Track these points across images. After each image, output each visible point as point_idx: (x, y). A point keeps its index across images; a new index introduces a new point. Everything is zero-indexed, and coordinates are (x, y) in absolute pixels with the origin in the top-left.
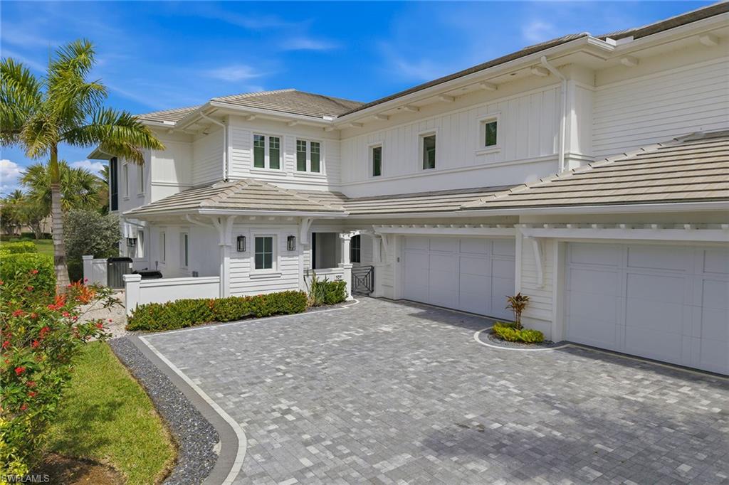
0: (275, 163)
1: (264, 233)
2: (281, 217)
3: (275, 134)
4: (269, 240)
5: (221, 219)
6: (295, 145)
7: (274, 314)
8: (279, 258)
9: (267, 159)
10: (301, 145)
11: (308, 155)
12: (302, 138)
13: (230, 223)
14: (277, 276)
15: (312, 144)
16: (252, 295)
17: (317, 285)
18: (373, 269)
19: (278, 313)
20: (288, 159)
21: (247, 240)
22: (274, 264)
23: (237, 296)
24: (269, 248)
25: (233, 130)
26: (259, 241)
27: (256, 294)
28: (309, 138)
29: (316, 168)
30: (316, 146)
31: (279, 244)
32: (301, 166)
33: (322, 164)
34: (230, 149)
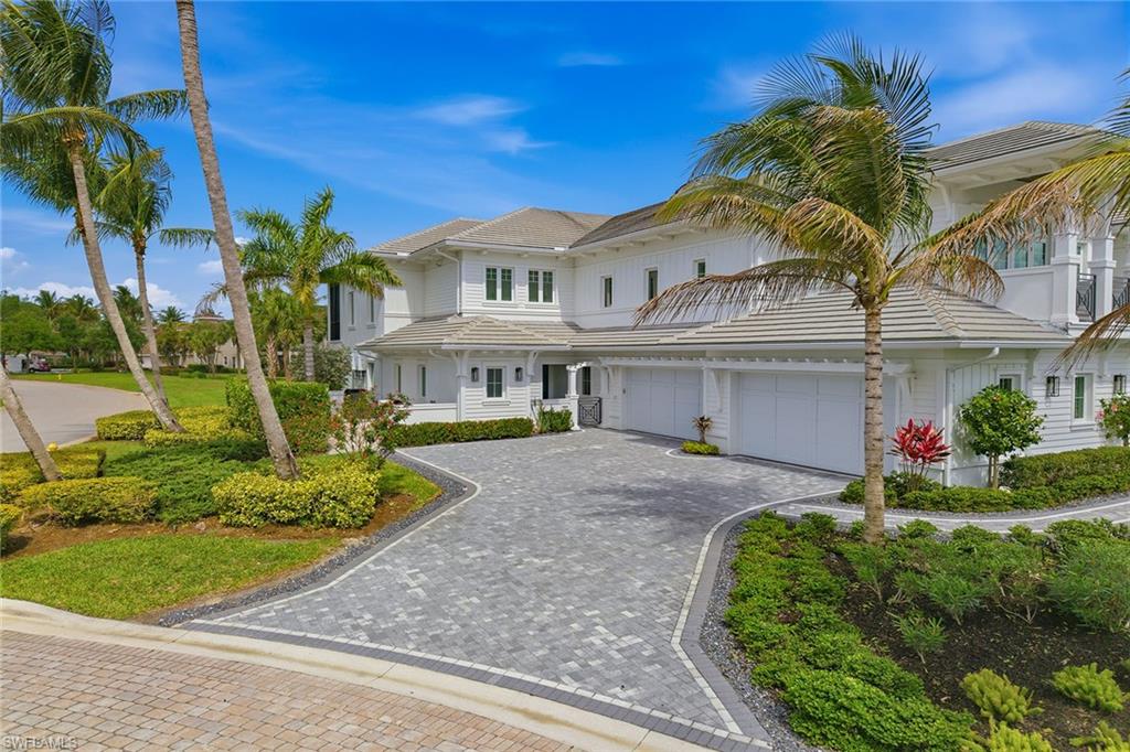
0: (507, 296)
1: (495, 365)
2: (510, 351)
3: (507, 266)
4: (499, 371)
5: (459, 353)
6: (528, 276)
7: (504, 437)
8: (508, 388)
9: (499, 292)
10: (533, 274)
11: (542, 285)
12: (534, 268)
13: (466, 356)
14: (507, 404)
15: (545, 273)
16: (485, 420)
17: (543, 414)
18: (600, 401)
19: (507, 437)
20: (521, 291)
21: (480, 371)
22: (503, 393)
23: (472, 420)
24: (499, 379)
25: (467, 264)
26: (490, 372)
27: (489, 419)
28: (542, 267)
29: (548, 298)
30: (548, 276)
31: (509, 375)
32: (533, 297)
33: (555, 294)
34: (464, 284)
